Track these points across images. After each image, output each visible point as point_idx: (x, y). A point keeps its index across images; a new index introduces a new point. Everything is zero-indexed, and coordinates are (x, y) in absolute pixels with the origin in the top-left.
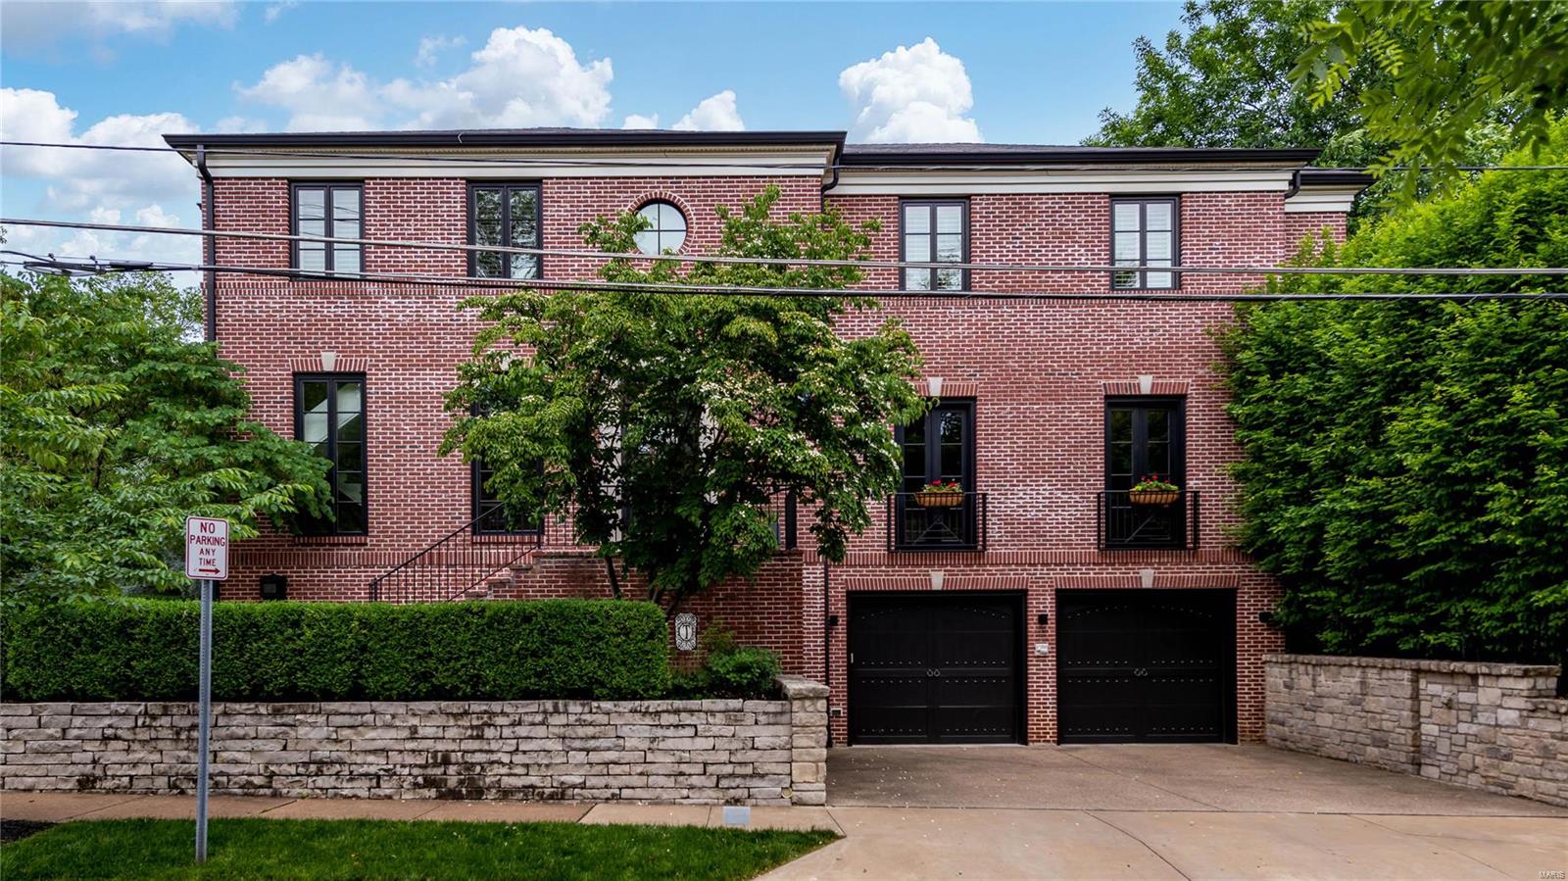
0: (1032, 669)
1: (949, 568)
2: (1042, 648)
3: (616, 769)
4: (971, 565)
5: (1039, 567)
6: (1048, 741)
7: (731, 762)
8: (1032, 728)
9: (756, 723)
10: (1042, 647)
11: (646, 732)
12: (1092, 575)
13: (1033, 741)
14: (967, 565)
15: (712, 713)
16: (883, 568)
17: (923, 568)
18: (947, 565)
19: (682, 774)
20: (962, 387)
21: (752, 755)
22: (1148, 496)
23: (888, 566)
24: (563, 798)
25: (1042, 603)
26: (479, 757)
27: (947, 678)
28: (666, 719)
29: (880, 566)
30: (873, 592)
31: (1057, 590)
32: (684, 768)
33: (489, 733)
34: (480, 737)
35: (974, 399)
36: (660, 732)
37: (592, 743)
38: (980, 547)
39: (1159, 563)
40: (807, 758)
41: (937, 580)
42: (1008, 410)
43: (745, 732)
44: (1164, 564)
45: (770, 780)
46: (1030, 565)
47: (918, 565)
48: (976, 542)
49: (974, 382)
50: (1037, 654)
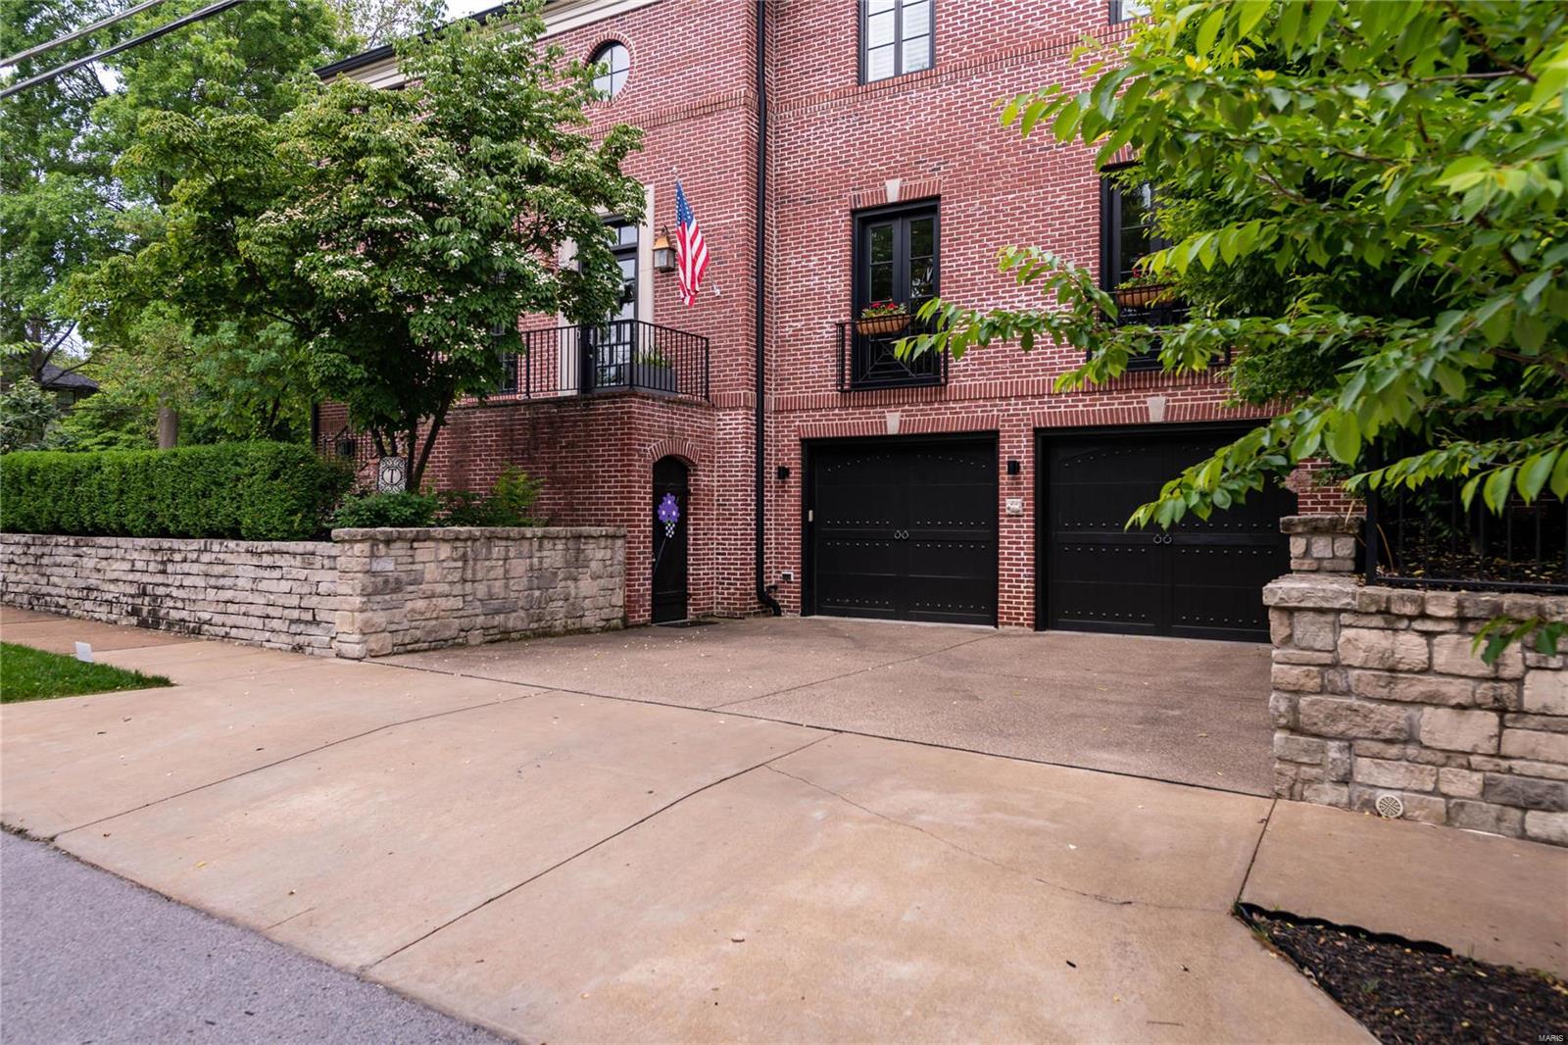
0: (1004, 532)
1: (907, 407)
2: (1012, 504)
3: (232, 608)
4: (931, 403)
5: (1013, 401)
6: (1022, 625)
7: (300, 607)
8: (1003, 607)
9: (323, 567)
10: (1015, 503)
11: (252, 572)
12: (1080, 408)
13: (1004, 624)
14: (926, 403)
15: (294, 555)
16: (837, 411)
17: (878, 409)
18: (904, 404)
19: (268, 617)
20: (923, 185)
21: (316, 599)
22: (1136, 296)
23: (841, 408)
24: (199, 634)
25: (1018, 447)
26: (161, 591)
27: (918, 541)
28: (267, 560)
29: (833, 408)
30: (825, 439)
31: (1036, 430)
32: (270, 611)
33: (170, 568)
34: (164, 572)
35: (938, 198)
36: (261, 573)
37: (221, 582)
38: (943, 380)
39: (1174, 387)
40: (347, 607)
41: (893, 422)
42: (977, 206)
43: (316, 576)
44: (1180, 387)
45: (323, 628)
46: (1001, 398)
47: (872, 406)
48: (938, 372)
49: (937, 178)
50: (1008, 512)
